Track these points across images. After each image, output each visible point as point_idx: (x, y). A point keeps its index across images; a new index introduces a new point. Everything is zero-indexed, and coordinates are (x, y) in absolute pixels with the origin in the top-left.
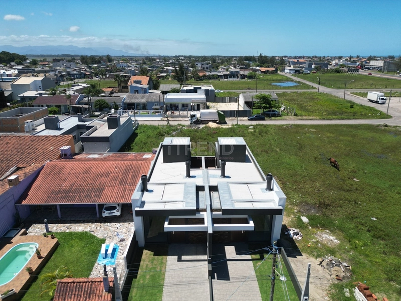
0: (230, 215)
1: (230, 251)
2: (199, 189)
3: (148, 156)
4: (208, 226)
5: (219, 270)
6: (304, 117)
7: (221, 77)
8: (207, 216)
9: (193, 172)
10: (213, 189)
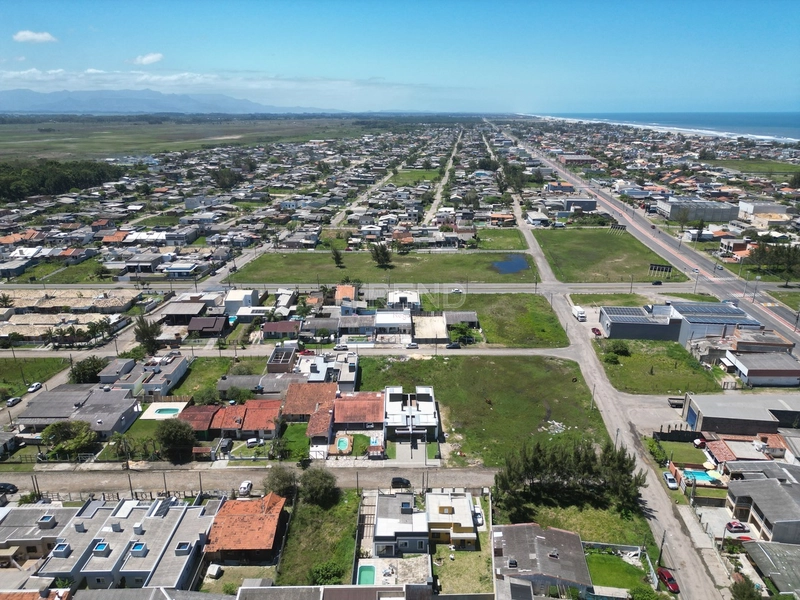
0: (419, 428)
1: (419, 441)
2: (408, 417)
3: (379, 395)
4: (410, 431)
5: (414, 446)
6: (495, 345)
7: (431, 244)
8: (410, 428)
9: (405, 408)
10: (413, 417)
